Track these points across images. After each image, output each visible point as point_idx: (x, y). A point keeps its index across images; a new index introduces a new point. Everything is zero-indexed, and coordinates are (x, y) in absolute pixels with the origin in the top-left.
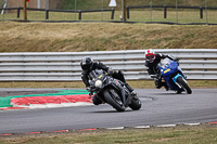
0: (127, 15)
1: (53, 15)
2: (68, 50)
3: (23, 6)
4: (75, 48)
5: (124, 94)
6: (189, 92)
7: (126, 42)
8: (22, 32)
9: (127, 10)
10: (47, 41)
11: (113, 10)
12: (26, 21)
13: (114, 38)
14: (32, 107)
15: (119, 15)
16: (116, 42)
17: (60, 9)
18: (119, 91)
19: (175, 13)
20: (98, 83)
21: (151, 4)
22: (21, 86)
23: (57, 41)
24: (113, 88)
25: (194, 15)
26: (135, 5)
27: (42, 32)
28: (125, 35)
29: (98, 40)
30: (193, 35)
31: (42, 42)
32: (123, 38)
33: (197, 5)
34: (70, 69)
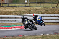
0: (30, 5)
1: (10, 5)
2: (14, 14)
3: (1, 2)
4: (16, 14)
5: (33, 26)
6: (45, 25)
7: (29, 12)
8: (1, 10)
9: (30, 3)
10: (8, 12)
11: (26, 4)
12: (2, 6)
13: (26, 11)
14: (4, 30)
15: (28, 5)
16: (27, 12)
17: (12, 3)
18: (32, 25)
19: (43, 4)
20: (26, 23)
21: (36, 2)
22: (1, 24)
23: (11, 12)
24: (30, 24)
25: (48, 5)
26: (32, 2)
27: (7, 9)
28: (29, 10)
29: (22, 11)
30: (48, 10)
31: (7, 12)
32: (29, 11)
33: (49, 2)
34: (14, 19)
